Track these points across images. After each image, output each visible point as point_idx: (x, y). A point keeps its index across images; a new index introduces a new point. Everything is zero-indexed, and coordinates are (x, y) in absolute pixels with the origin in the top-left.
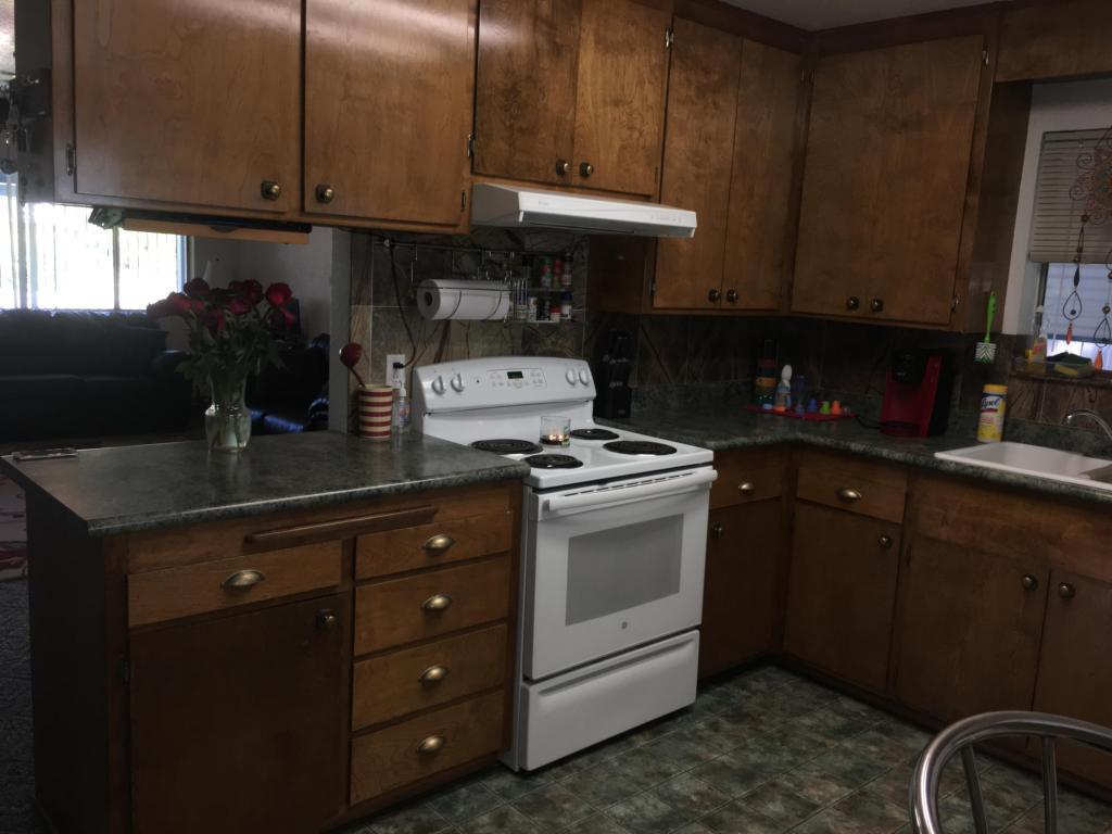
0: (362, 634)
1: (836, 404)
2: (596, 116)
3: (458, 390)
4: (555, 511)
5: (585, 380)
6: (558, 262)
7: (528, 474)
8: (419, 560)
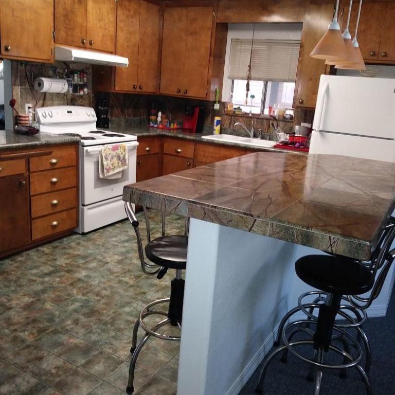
0: (32, 189)
1: (175, 124)
2: (94, 24)
3: (51, 117)
4: (89, 153)
5: (93, 114)
6: (82, 74)
7: (80, 141)
8: (49, 167)
